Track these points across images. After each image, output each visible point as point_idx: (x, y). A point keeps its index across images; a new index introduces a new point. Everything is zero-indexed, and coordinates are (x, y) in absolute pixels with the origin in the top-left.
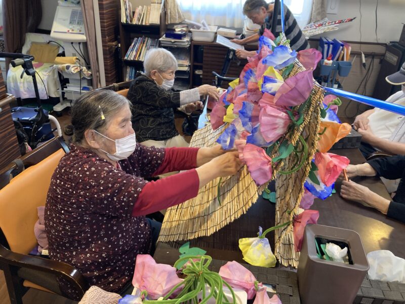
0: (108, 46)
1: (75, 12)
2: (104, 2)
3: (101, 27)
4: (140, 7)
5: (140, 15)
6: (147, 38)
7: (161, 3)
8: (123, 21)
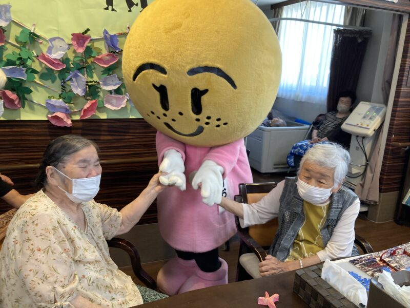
0: (392, 146)
1: (373, 108)
2: (400, 100)
3: (390, 124)
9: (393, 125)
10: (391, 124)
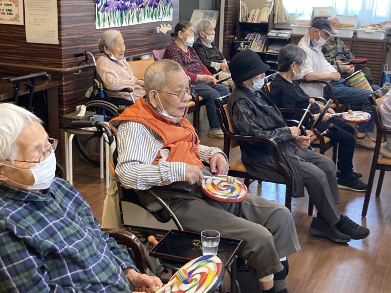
0: (228, 38)
4: (254, 10)
5: (254, 16)
6: (257, 34)
7: (270, 7)
8: (240, 20)
10: (225, 23)
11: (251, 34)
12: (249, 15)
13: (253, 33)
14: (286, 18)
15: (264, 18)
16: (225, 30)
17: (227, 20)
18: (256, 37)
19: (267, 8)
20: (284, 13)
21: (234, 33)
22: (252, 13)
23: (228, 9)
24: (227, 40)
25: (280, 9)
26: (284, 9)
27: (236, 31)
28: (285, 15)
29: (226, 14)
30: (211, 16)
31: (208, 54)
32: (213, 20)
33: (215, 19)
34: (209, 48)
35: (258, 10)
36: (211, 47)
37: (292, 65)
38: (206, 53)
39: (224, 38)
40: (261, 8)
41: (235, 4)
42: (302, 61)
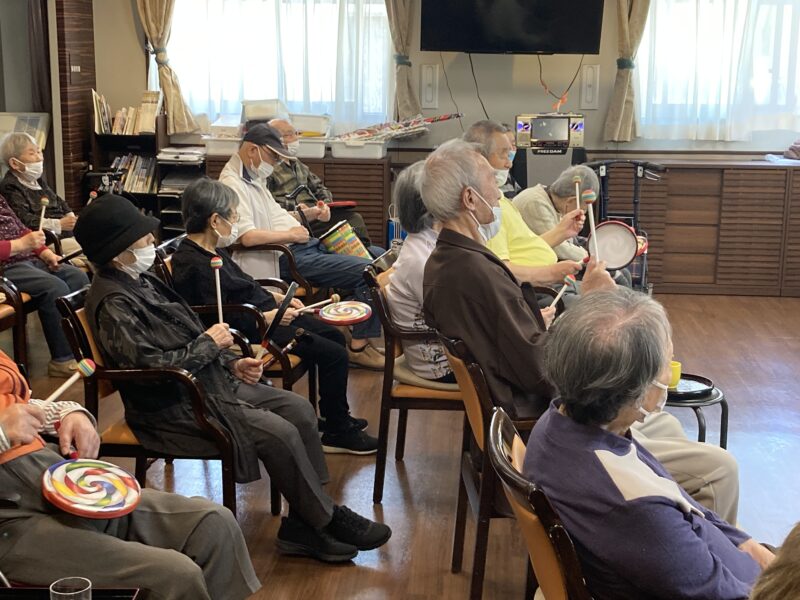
0: (74, 168)
1: (22, 120)
2: (69, 103)
3: (63, 139)
4: (124, 109)
5: (124, 121)
6: (136, 157)
7: (157, 102)
8: (97, 131)
9: (68, 139)
10: (65, 138)
11: (121, 157)
12: (113, 119)
13: (127, 155)
14: (190, 124)
15: (147, 125)
16: (66, 152)
17: (68, 132)
18: (133, 163)
19: (150, 105)
20: (186, 112)
21: (86, 158)
22: (119, 115)
23: (69, 109)
24: (72, 171)
25: (177, 105)
26: (185, 106)
27: (91, 153)
28: (188, 117)
29: (64, 120)
30: (33, 123)
31: (31, 203)
32: (38, 132)
33: (41, 130)
34: (35, 191)
35: (132, 109)
36: (39, 188)
37: (212, 219)
38: (28, 202)
39: (65, 168)
40: (137, 106)
41: (83, 98)
42: (230, 210)
